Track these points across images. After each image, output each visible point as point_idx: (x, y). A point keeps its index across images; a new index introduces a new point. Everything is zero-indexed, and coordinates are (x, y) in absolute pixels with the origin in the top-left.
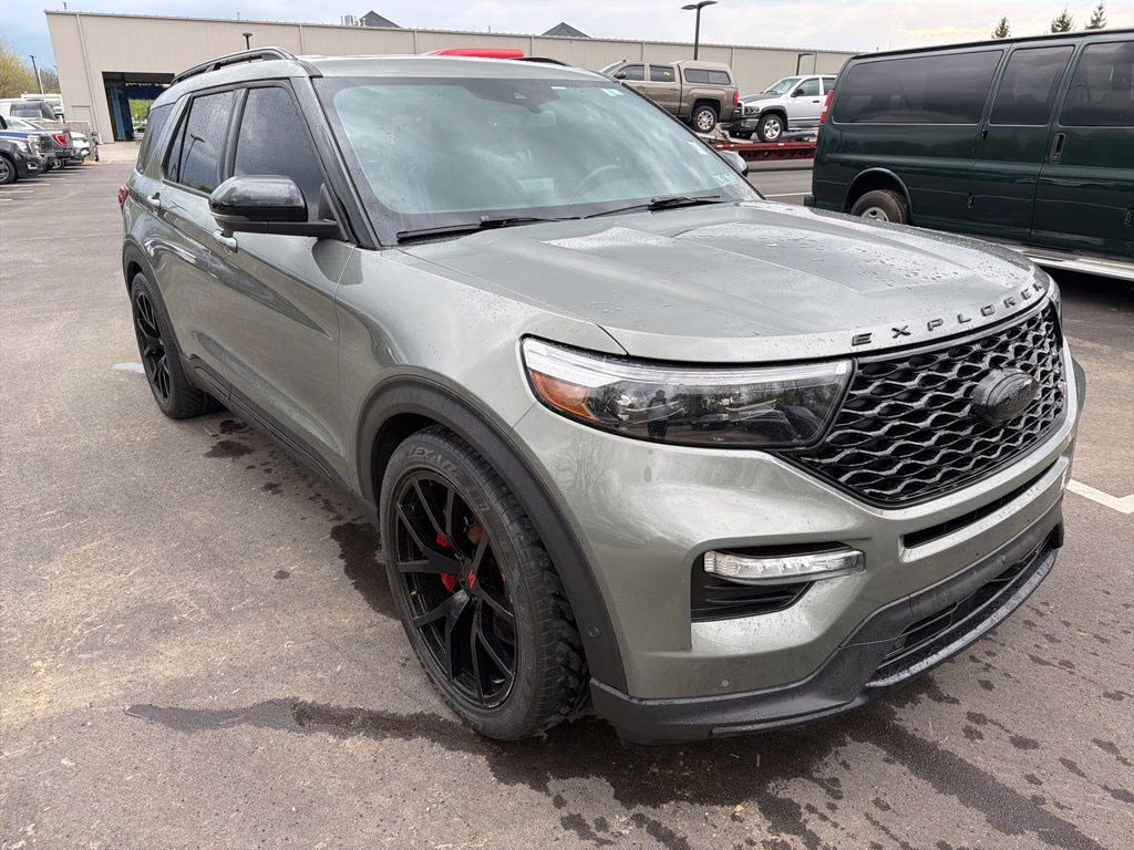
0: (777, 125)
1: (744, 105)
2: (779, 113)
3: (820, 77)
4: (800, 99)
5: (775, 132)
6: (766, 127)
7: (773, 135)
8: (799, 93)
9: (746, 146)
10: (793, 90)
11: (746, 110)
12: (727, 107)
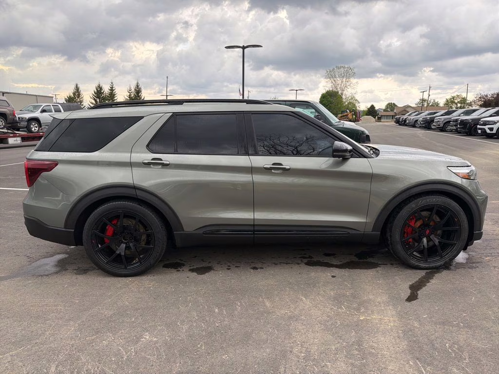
0: (36, 125)
1: (17, 116)
2: (36, 120)
3: (51, 104)
4: (45, 114)
5: (36, 128)
6: (32, 126)
7: (35, 130)
8: (43, 111)
9: (24, 135)
10: (40, 110)
11: (19, 118)
12: (10, 117)
